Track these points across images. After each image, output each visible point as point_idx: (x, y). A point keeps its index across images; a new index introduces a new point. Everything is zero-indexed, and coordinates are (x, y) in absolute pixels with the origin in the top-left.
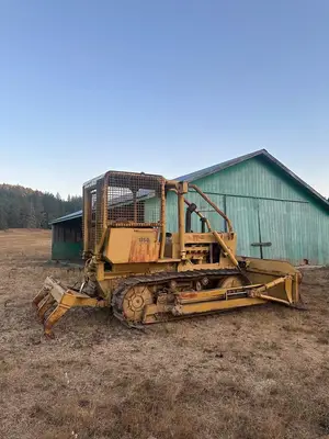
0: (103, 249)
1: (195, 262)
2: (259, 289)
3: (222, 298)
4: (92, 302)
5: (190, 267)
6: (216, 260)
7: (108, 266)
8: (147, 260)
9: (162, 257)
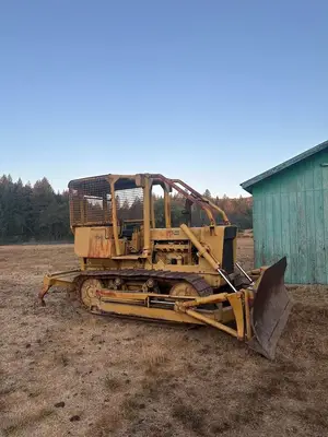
3: (142, 304)
8: (101, 256)
9: (118, 253)
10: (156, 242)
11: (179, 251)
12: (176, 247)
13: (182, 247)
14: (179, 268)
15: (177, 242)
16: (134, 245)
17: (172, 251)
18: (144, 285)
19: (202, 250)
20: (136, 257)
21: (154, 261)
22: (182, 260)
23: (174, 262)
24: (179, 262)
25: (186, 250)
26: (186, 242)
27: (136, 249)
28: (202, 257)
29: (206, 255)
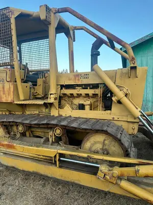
3: (50, 161)
8: (4, 100)
9: (22, 97)
10: (62, 86)
11: (87, 95)
12: (83, 92)
13: (90, 92)
14: (88, 114)
15: (85, 86)
16: (39, 90)
17: (79, 96)
18: (51, 133)
19: (120, 94)
20: (41, 102)
21: (61, 106)
22: (91, 105)
23: (82, 107)
24: (87, 107)
25: (95, 95)
26: (95, 86)
27: (41, 94)
28: (119, 102)
29: (125, 100)
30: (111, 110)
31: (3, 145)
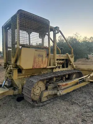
0: (16, 61)
1: (59, 67)
2: (88, 77)
4: (11, 92)
5: (57, 70)
6: (67, 67)
7: (20, 70)
9: (48, 65)
10: (57, 60)
12: (60, 62)
13: (61, 62)
24: (61, 67)
30: (68, 67)
31: (64, 85)
